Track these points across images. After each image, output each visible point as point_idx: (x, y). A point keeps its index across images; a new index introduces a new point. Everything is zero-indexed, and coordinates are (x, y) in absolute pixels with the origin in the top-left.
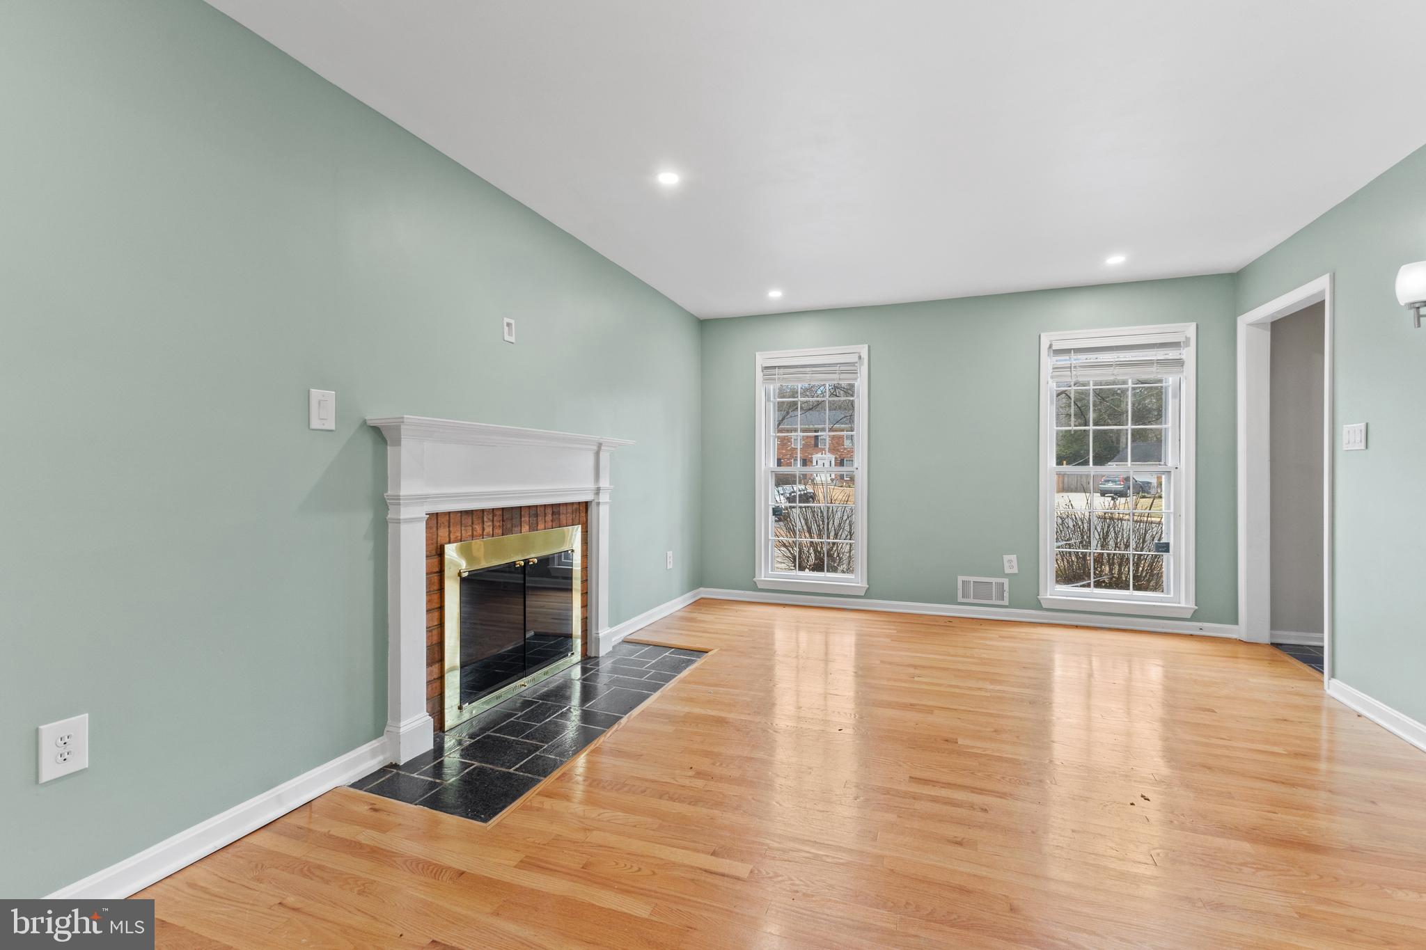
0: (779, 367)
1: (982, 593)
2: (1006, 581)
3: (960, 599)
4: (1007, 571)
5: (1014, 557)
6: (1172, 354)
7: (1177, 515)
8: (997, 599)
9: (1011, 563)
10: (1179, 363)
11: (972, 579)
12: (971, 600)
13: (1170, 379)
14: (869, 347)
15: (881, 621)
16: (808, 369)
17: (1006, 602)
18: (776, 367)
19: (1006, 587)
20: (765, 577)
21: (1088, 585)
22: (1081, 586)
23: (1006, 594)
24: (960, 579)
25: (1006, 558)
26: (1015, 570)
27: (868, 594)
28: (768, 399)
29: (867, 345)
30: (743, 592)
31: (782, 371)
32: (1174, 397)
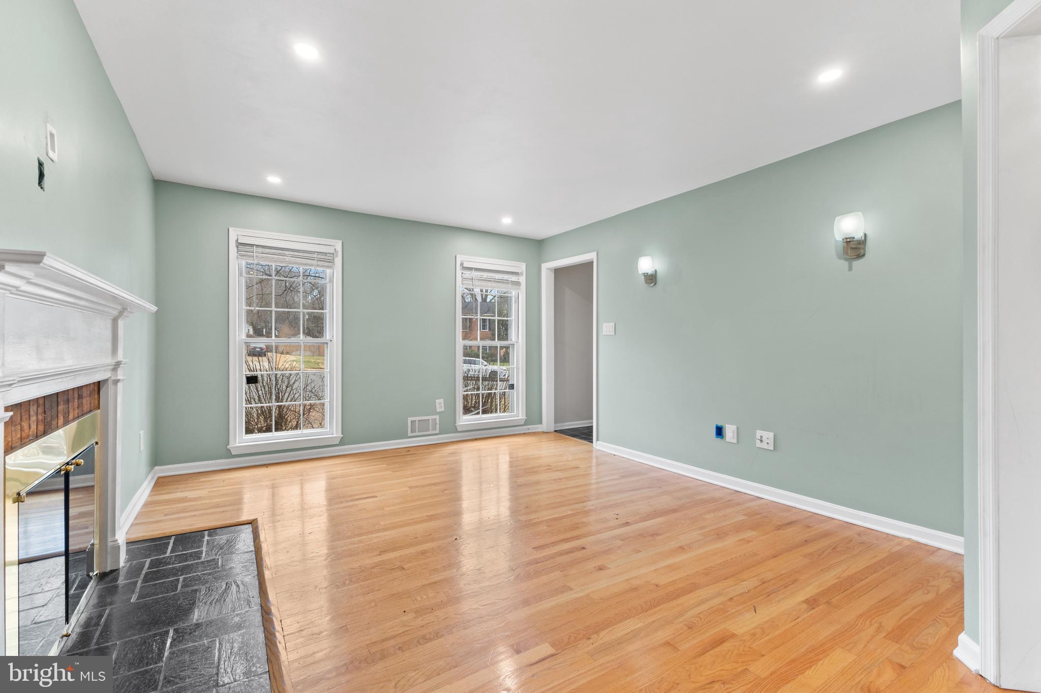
0: (257, 246)
1: (424, 426)
2: (437, 417)
3: (410, 434)
4: (438, 410)
5: (442, 401)
6: (514, 278)
7: (518, 368)
8: (433, 430)
9: (440, 404)
10: (517, 284)
11: (417, 419)
12: (417, 434)
13: (513, 293)
14: (342, 243)
15: (365, 460)
16: (287, 253)
17: (437, 431)
18: (254, 245)
19: (438, 422)
20: (239, 443)
21: (478, 413)
22: (475, 414)
23: (438, 426)
24: (410, 419)
25: (437, 401)
26: (443, 409)
27: (342, 442)
28: (240, 274)
29: (341, 241)
30: (213, 462)
31: (260, 250)
32: (515, 302)
